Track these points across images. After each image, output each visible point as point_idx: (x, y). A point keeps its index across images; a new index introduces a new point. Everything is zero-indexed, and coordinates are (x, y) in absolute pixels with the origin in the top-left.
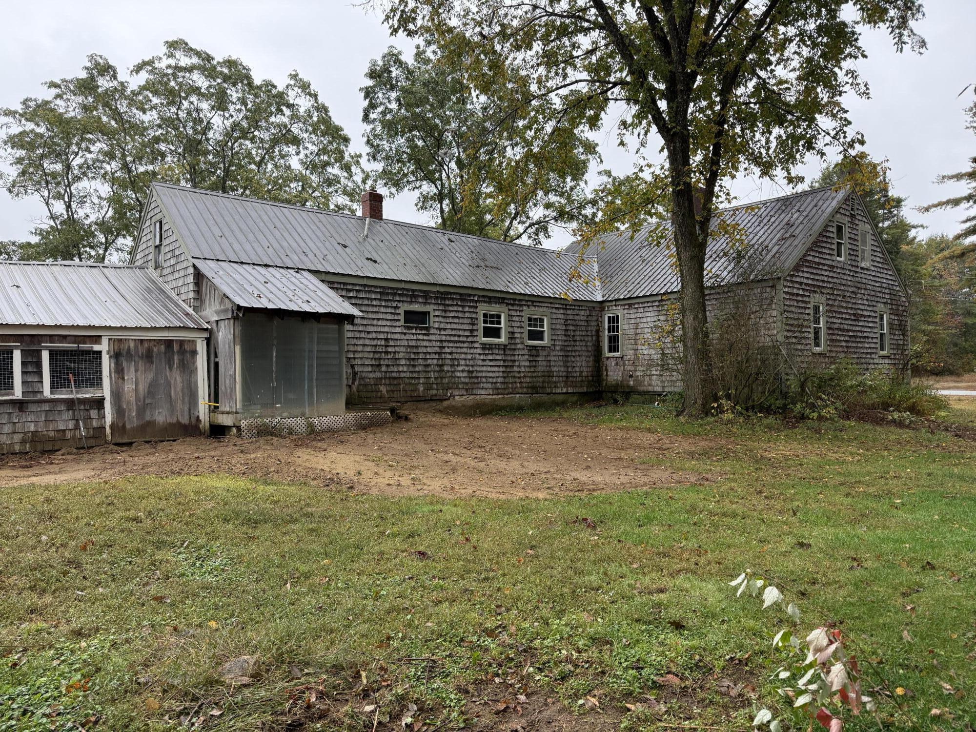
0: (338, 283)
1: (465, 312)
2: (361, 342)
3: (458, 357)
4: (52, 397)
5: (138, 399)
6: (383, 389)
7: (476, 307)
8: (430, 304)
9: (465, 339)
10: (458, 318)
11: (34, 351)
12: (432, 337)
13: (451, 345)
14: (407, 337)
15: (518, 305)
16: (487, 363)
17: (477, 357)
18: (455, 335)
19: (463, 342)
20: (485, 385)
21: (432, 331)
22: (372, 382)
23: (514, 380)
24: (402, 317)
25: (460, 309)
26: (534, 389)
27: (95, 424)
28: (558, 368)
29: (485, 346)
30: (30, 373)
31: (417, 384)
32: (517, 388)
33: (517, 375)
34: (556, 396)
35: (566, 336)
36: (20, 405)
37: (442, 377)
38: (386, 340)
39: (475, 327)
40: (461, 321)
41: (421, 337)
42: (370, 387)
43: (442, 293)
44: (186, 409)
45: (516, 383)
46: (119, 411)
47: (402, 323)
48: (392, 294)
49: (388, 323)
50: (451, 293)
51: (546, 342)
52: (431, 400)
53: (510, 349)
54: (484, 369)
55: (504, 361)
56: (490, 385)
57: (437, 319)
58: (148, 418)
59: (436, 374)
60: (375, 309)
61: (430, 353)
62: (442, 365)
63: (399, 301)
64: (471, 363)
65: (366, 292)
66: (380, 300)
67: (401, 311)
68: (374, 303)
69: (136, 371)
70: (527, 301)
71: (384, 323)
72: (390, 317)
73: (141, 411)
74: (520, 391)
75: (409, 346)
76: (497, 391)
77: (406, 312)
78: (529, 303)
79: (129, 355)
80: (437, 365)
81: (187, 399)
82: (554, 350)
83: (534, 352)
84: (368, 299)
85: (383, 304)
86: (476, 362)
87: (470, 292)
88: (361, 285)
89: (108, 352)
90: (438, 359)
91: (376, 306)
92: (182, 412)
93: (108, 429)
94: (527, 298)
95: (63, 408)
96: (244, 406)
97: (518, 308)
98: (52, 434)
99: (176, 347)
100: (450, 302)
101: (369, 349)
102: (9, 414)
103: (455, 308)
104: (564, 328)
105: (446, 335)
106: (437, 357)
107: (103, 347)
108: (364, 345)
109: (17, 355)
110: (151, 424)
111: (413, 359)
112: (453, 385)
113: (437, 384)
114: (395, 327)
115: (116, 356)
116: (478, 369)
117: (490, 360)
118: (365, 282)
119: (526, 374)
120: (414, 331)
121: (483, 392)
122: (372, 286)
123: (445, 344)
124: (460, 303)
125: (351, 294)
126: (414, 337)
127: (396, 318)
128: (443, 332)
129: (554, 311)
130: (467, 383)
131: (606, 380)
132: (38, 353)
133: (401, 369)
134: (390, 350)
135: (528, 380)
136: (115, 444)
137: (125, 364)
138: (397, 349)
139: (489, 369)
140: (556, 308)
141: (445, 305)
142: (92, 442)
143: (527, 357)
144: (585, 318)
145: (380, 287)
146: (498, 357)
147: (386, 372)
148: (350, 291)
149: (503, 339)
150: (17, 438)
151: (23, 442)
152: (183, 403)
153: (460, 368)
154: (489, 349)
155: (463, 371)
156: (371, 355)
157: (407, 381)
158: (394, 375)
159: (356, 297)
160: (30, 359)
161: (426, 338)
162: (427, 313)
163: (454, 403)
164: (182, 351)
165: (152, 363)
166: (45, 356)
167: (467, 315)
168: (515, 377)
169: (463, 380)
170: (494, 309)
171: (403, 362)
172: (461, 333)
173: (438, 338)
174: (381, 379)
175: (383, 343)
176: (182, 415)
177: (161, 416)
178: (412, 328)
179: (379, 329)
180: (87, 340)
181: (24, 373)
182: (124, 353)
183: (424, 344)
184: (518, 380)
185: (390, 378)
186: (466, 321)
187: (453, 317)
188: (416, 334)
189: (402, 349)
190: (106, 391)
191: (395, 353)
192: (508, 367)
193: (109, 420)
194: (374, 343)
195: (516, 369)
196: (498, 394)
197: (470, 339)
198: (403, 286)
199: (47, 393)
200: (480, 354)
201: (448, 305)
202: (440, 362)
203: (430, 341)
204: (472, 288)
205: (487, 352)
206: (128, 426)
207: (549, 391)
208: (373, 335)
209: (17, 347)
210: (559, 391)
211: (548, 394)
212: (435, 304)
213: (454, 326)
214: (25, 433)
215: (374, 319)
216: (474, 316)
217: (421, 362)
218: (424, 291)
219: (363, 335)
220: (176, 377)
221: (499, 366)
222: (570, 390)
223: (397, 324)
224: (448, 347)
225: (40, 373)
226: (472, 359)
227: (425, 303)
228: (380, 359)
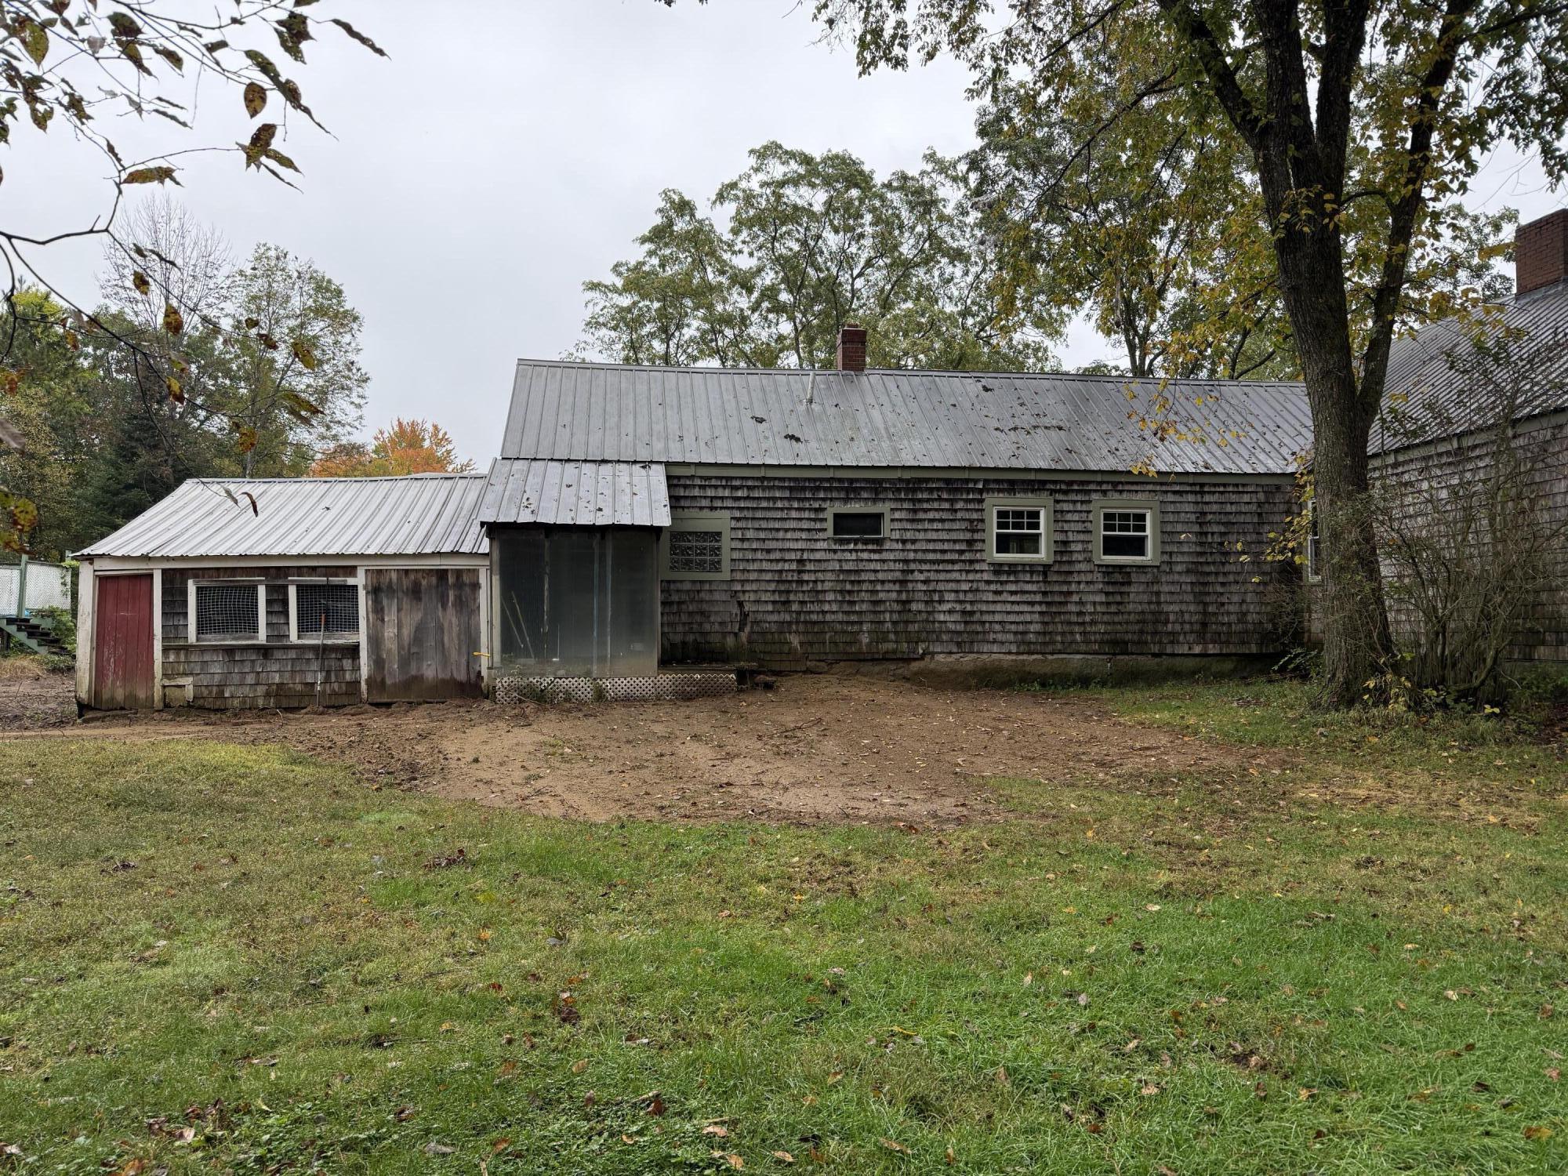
0: (717, 478)
1: (956, 511)
2: (756, 566)
3: (941, 587)
4: (300, 642)
5: (400, 647)
6: (795, 641)
7: (981, 501)
8: (884, 500)
9: (956, 556)
10: (942, 521)
11: (280, 586)
12: (885, 556)
13: (925, 567)
14: (839, 556)
15: (1078, 492)
16: (1005, 597)
17: (982, 586)
18: (934, 551)
19: (953, 562)
20: (999, 637)
21: (887, 546)
22: (774, 628)
23: (1066, 628)
24: (830, 525)
25: (946, 506)
26: (1116, 646)
27: (348, 677)
28: (1179, 606)
29: (998, 568)
30: (276, 613)
31: (858, 633)
32: (1074, 642)
33: (1074, 619)
34: (1178, 661)
35: (1202, 544)
36: (265, 651)
37: (907, 622)
38: (801, 561)
39: (977, 536)
40: (947, 526)
41: (865, 556)
42: (769, 637)
43: (908, 481)
44: (464, 661)
45: (1072, 633)
46: (378, 662)
47: (830, 533)
48: (811, 489)
49: (804, 535)
50: (927, 480)
51: (1149, 556)
52: (885, 659)
53: (1059, 572)
54: (999, 607)
55: (1045, 593)
56: (1011, 637)
57: (897, 525)
58: (413, 672)
59: (895, 617)
60: (779, 515)
61: (883, 582)
62: (909, 602)
63: (824, 500)
64: (970, 597)
65: (764, 488)
66: (789, 499)
67: (829, 515)
68: (779, 504)
69: (399, 610)
70: (1100, 483)
71: (797, 535)
72: (805, 525)
73: (404, 662)
74: (1083, 648)
75: (842, 571)
76: (1025, 646)
77: (836, 516)
78: (1104, 487)
79: (391, 590)
80: (897, 602)
81: (464, 649)
82: (1171, 572)
83: (1118, 577)
84: (768, 499)
85: (796, 505)
86: (979, 596)
87: (965, 475)
88: (758, 479)
89: (365, 587)
90: (899, 592)
91: (782, 509)
92: (458, 665)
93: (364, 686)
94: (1099, 478)
95: (311, 656)
96: (502, 659)
97: (1079, 497)
98: (299, 687)
99: (451, 580)
100: (925, 496)
101: (769, 577)
102: (253, 661)
103: (936, 505)
104: (1196, 528)
105: (915, 551)
106: (897, 587)
107: (359, 580)
108: (761, 571)
109: (262, 591)
110: (418, 679)
111: (850, 592)
112: (932, 633)
113: (896, 633)
114: (816, 540)
115: (375, 591)
116: (984, 608)
117: (1012, 593)
118: (762, 473)
119: (1099, 618)
120: (852, 546)
121: (995, 648)
122: (775, 479)
123: (913, 566)
124: (945, 496)
125: (739, 494)
126: (851, 556)
127: (818, 526)
128: (909, 546)
129: (1171, 498)
130: (959, 633)
131: (1309, 631)
132: (284, 589)
133: (826, 607)
134: (806, 577)
135: (1102, 629)
136: (372, 704)
137: (385, 602)
138: (820, 576)
139: (1009, 608)
140: (1175, 492)
141: (913, 501)
142: (345, 700)
143: (1101, 586)
144: (1254, 508)
145: (790, 479)
146: (1029, 587)
147: (799, 613)
148: (737, 488)
149: (1043, 555)
150: (261, 690)
151: (267, 695)
152: (459, 653)
153: (946, 607)
154: (1009, 573)
155: (950, 612)
156: (772, 586)
157: (839, 627)
158: (814, 617)
159: (747, 498)
160: (275, 597)
161: (876, 556)
162: (879, 517)
163: (932, 666)
164: (459, 585)
165: (420, 599)
166: (292, 592)
167: (959, 515)
168: (1070, 623)
169: (952, 627)
170: (1022, 502)
171: (830, 597)
172: (946, 547)
173: (901, 556)
174: (790, 623)
175: (794, 566)
176: (458, 670)
177: (430, 670)
178: (848, 541)
179: (788, 545)
180: (341, 571)
181: (268, 612)
182: (384, 587)
183: (872, 566)
184: (1077, 629)
185: (805, 622)
186: (957, 526)
187: (931, 521)
188: (856, 551)
189: (830, 576)
190: (362, 638)
191: (815, 582)
192: (1053, 607)
193: (365, 672)
194: (779, 566)
195: (1073, 608)
196: (1030, 653)
197: (967, 556)
198: (830, 474)
199: (294, 638)
200: (988, 582)
201: (920, 501)
202: (904, 597)
203: (884, 561)
204: (971, 469)
205: (1004, 578)
206: (389, 682)
207: (1156, 649)
208: (777, 555)
209: (261, 582)
210: (1185, 649)
211: (1155, 655)
212: (896, 500)
213: (934, 535)
214: (269, 685)
215: (778, 530)
216: (975, 516)
217: (865, 596)
218: (874, 481)
219: (759, 555)
220: (451, 618)
221: (1032, 603)
222: (1212, 649)
223: (821, 535)
224: (921, 572)
225: (286, 613)
226: (971, 591)
227: (875, 500)
228: (788, 592)
